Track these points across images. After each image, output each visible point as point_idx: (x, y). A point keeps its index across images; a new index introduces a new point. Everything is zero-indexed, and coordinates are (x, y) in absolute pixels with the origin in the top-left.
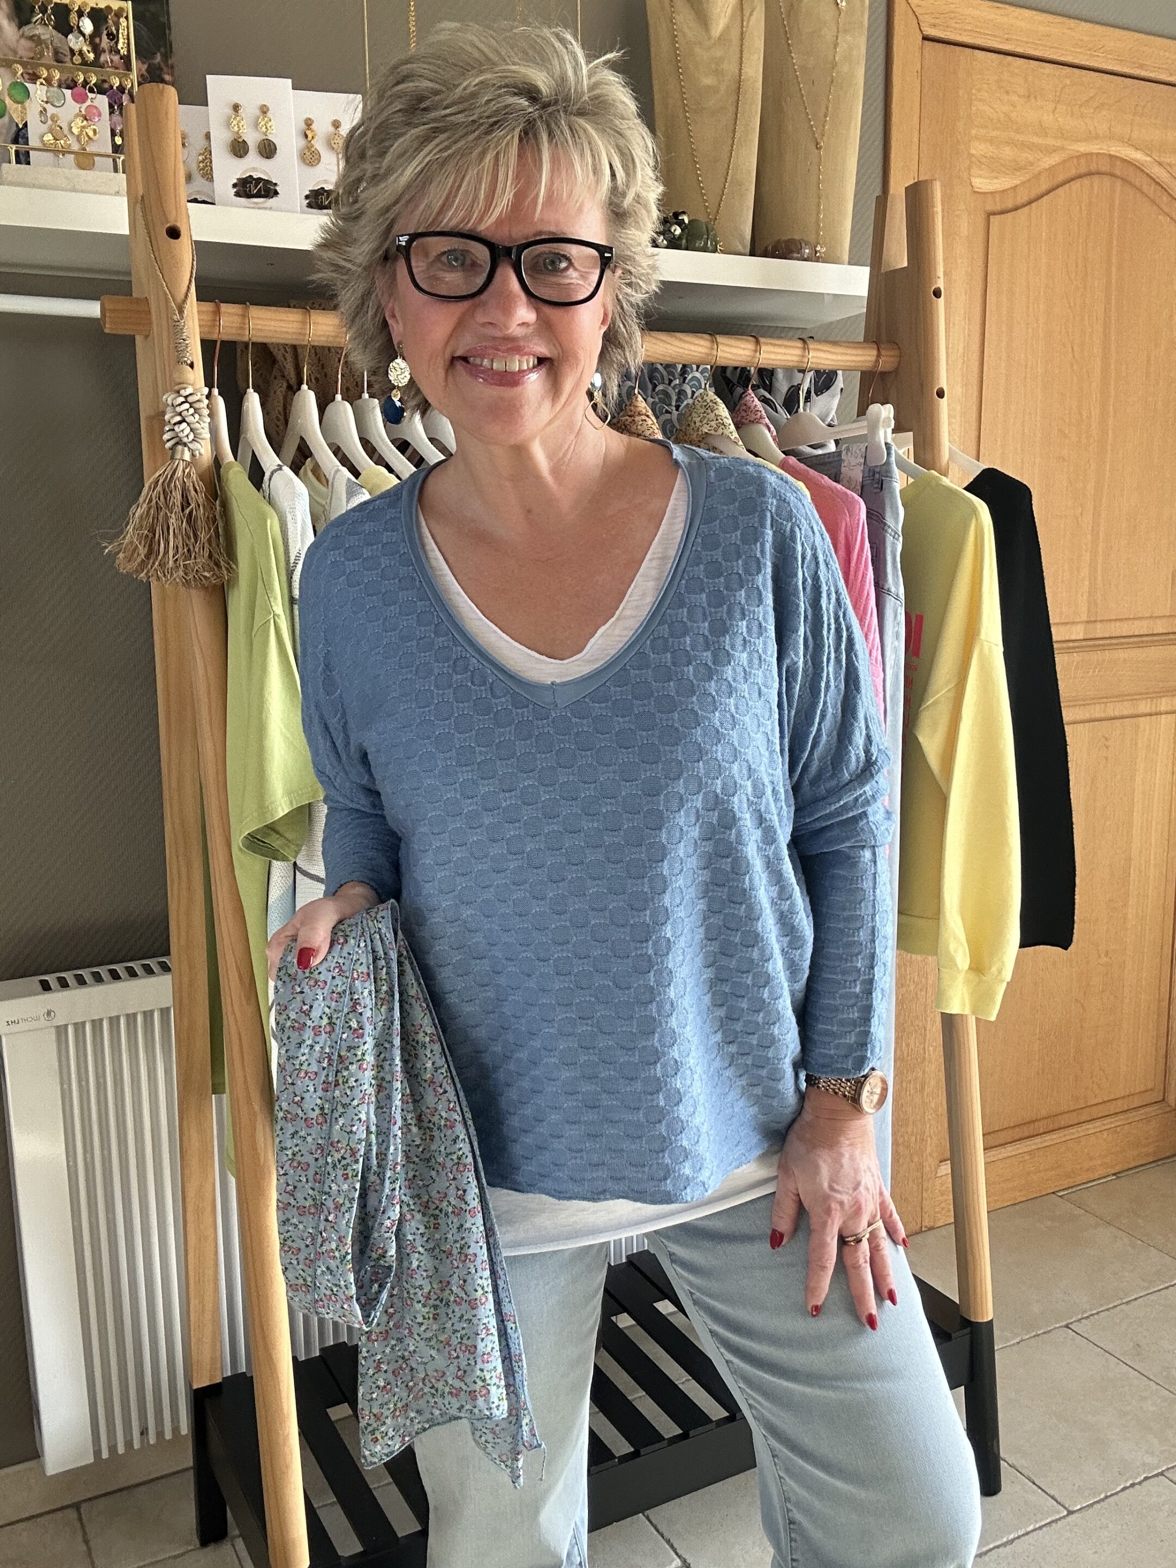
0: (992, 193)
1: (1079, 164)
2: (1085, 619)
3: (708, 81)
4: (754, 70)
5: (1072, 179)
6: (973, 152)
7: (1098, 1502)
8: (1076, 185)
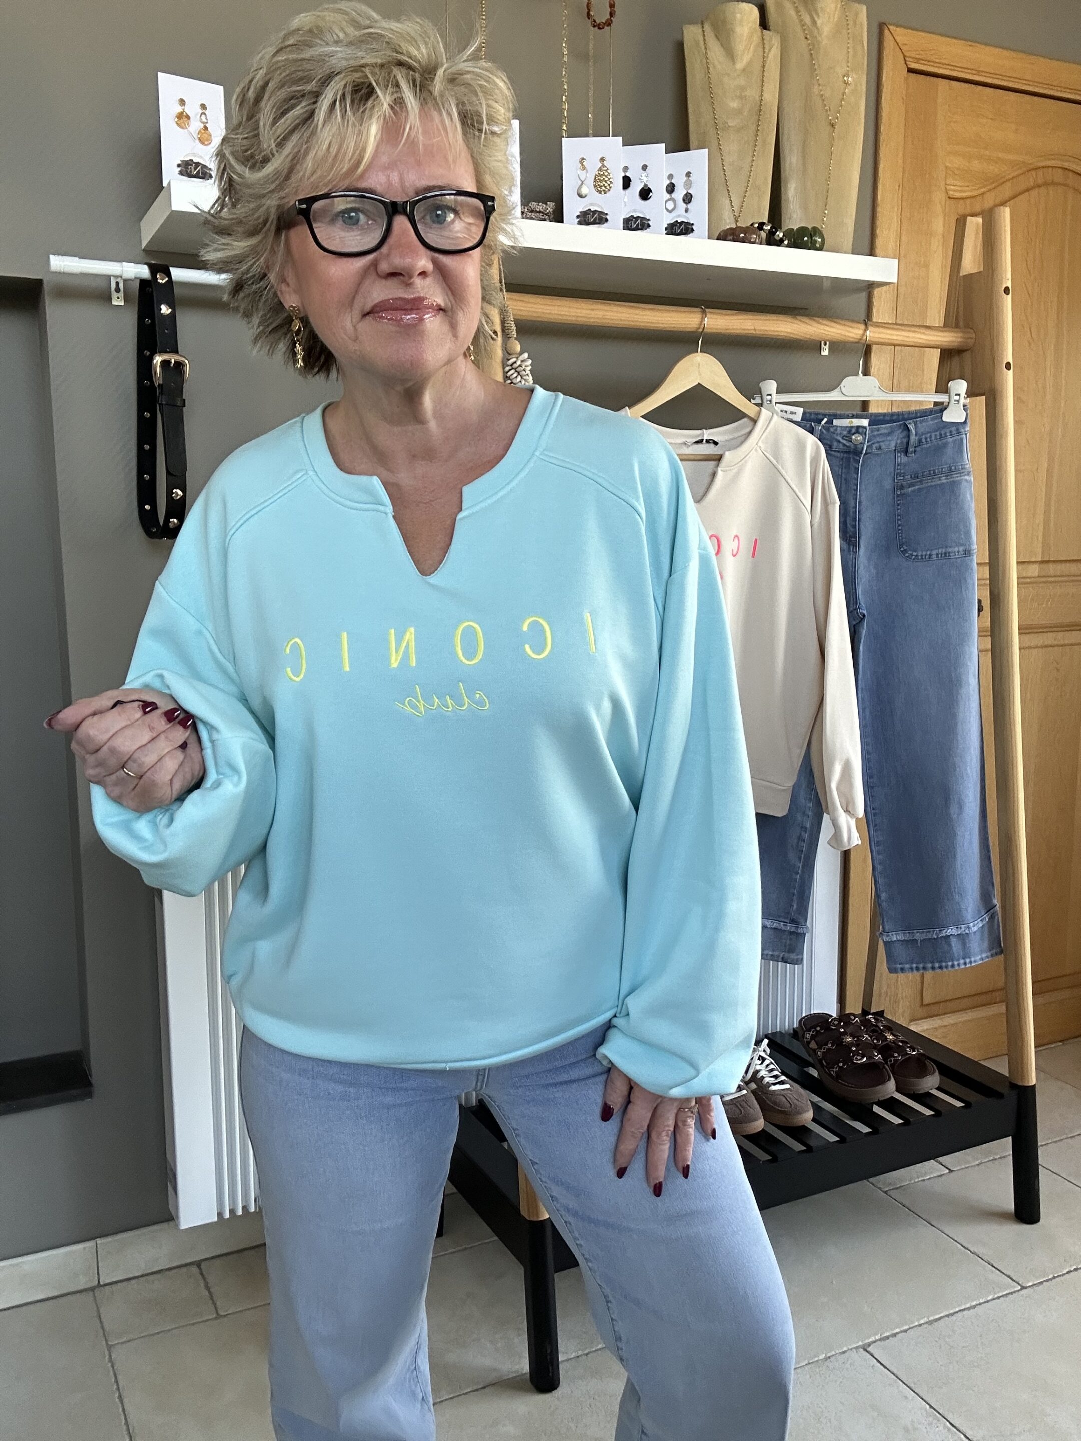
0: (963, 198)
1: (1037, 177)
2: (1040, 560)
3: (734, 104)
4: (771, 96)
5: (1033, 188)
6: (948, 164)
7: (1047, 1281)
8: (1035, 193)
